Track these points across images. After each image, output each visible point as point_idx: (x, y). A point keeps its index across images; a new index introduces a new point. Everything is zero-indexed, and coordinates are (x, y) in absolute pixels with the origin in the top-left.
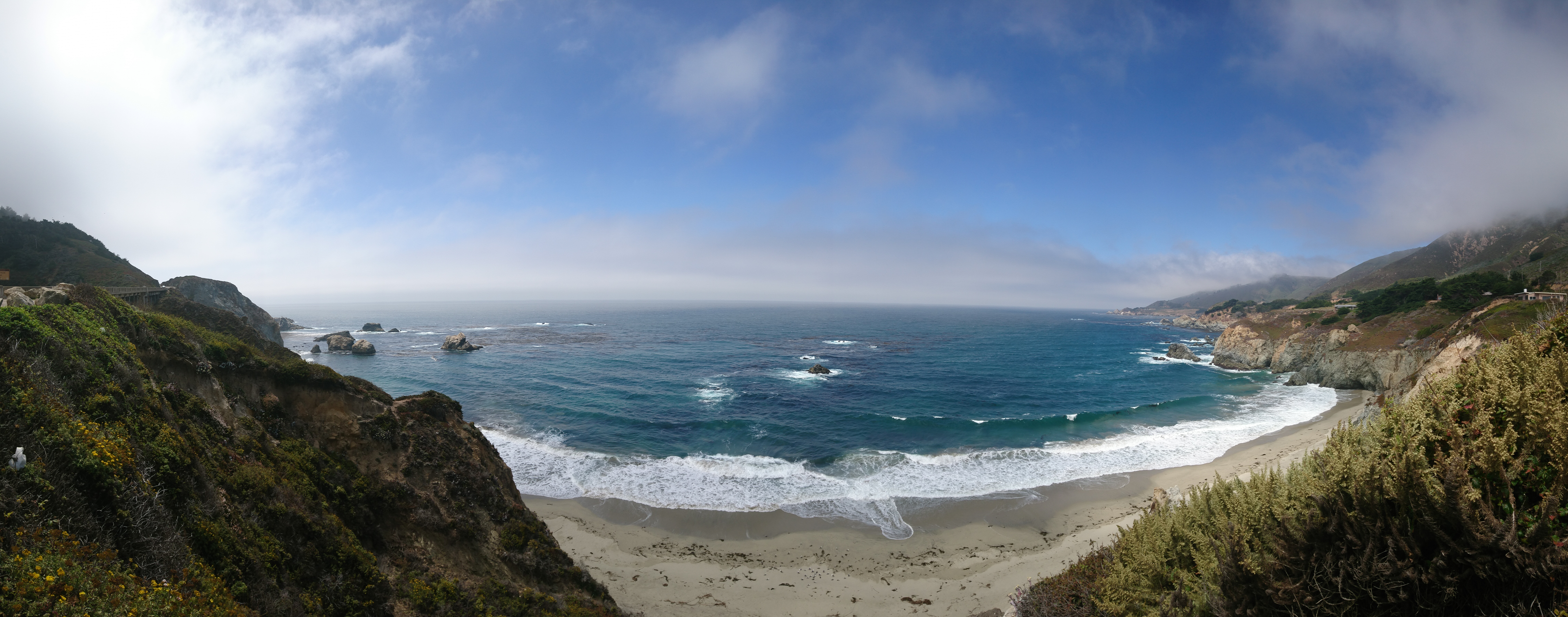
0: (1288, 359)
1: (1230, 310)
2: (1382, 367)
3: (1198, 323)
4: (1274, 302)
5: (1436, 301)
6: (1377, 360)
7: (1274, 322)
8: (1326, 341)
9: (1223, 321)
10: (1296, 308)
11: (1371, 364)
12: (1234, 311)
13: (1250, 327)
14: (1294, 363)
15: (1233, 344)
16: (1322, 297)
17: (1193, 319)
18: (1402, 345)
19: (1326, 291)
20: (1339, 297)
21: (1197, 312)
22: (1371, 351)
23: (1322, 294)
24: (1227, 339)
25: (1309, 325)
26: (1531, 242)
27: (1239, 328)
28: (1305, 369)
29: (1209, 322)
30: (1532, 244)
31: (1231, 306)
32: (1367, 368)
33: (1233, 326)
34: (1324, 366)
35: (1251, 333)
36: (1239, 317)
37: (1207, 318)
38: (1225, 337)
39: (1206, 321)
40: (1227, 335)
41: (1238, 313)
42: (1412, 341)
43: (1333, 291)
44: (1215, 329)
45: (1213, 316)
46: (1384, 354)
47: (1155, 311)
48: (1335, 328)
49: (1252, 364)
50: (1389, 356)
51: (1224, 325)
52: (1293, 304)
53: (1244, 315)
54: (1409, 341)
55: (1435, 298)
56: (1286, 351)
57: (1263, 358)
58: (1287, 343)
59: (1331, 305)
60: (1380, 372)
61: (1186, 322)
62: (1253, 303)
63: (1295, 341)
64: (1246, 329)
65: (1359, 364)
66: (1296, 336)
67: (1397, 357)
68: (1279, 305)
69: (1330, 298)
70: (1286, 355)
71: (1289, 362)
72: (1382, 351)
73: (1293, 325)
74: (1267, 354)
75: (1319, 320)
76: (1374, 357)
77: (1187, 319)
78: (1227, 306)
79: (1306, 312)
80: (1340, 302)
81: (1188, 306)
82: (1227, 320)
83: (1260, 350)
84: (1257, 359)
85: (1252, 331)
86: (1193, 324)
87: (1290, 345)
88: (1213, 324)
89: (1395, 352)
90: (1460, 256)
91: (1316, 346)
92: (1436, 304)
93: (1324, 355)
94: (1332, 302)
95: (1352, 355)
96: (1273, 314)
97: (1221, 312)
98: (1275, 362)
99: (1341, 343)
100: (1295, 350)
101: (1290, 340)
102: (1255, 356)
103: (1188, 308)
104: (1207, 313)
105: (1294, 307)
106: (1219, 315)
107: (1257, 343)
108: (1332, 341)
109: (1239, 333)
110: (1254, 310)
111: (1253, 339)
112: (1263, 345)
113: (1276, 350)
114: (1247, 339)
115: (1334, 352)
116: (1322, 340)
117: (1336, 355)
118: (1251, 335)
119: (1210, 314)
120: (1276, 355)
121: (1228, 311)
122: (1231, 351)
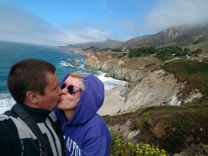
0: (106, 68)
1: (92, 50)
2: (132, 75)
3: (81, 53)
4: (105, 49)
5: (154, 55)
6: (131, 73)
7: (104, 55)
8: (118, 63)
9: (89, 53)
10: (111, 51)
11: (129, 73)
12: (93, 50)
13: (96, 56)
14: (108, 70)
15: (91, 61)
16: (120, 48)
17: (80, 52)
18: (140, 69)
19: (121, 46)
20: (125, 49)
21: (82, 50)
22: (130, 69)
23: (120, 47)
24: (89, 60)
25: (114, 57)
26: (196, 36)
27: (93, 56)
28: (110, 72)
29: (85, 53)
30: (196, 37)
31: (92, 48)
32: (128, 75)
33: (91, 56)
34: (116, 72)
35: (96, 58)
36: (94, 52)
37: (84, 52)
38: (88, 59)
39: (84, 53)
40: (89, 59)
41: (94, 51)
42: (143, 68)
43: (123, 47)
44: (86, 56)
45: (86, 51)
46: (134, 71)
47: (68, 48)
48: (121, 59)
49: (96, 69)
50: (135, 72)
51: (89, 55)
52: (111, 50)
53: (96, 52)
54: (142, 67)
55: (154, 54)
56: (106, 66)
57: (99, 67)
58: (106, 63)
59: (121, 51)
60: (131, 77)
61: (78, 53)
62: (99, 48)
63: (109, 62)
64: (95, 57)
65: (126, 73)
66: (109, 61)
67: (137, 72)
68: (106, 50)
69: (122, 49)
70: (106, 67)
71: (106, 69)
72: (133, 70)
73: (109, 57)
74: (100, 66)
75: (117, 56)
76: (130, 71)
77: (78, 52)
78: (91, 48)
79: (114, 53)
80: (124, 51)
81: (79, 47)
82: (90, 53)
83: (98, 64)
84: (97, 67)
86: (80, 54)
87: (107, 64)
88: (86, 54)
89: (137, 71)
90: (167, 39)
91: (115, 65)
92: (154, 56)
93: (116, 68)
94: (122, 50)
95: (124, 70)
96: (104, 53)
97: (89, 50)
98: (102, 69)
99: (122, 65)
100: (108, 65)
101: (107, 62)
102: (97, 66)
103: (79, 48)
104: (84, 50)
105: (110, 51)
106: (88, 51)
107: (98, 62)
108: (119, 64)
109: (93, 58)
110: (99, 51)
111: (97, 60)
112: (100, 63)
113: (103, 65)
114: (95, 60)
115: (119, 68)
116: (116, 63)
117: (120, 69)
118: (96, 59)
119: (85, 51)
120: (103, 67)
121: (91, 50)
122: (90, 64)
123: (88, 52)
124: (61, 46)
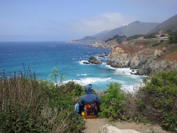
0: (137, 63)
3: (102, 46)
7: (132, 45)
8: (153, 54)
9: (112, 45)
12: (117, 40)
14: (140, 64)
15: (115, 56)
17: (101, 44)
20: (162, 32)
21: (103, 41)
27: (118, 48)
28: (144, 67)
31: (116, 38)
33: (115, 47)
34: (151, 66)
35: (122, 51)
36: (119, 43)
38: (112, 53)
39: (106, 45)
48: (157, 48)
49: (123, 65)
51: (112, 47)
53: (121, 42)
56: (136, 59)
57: (127, 62)
61: (98, 46)
62: (125, 37)
63: (140, 54)
64: (120, 49)
66: (141, 52)
68: (136, 37)
69: (157, 34)
70: (136, 61)
72: (176, 61)
73: (140, 47)
74: (129, 60)
75: (151, 44)
77: (98, 44)
78: (114, 38)
79: (146, 40)
81: (99, 38)
83: (126, 59)
87: (138, 56)
88: (108, 47)
91: (149, 57)
93: (151, 61)
95: (163, 62)
97: (112, 41)
98: (132, 64)
100: (140, 58)
101: (138, 54)
102: (124, 61)
107: (125, 55)
108: (155, 55)
109: (118, 51)
110: (126, 40)
112: (127, 56)
113: (133, 58)
114: (121, 53)
116: (151, 54)
117: (156, 61)
119: (107, 42)
120: (133, 61)
121: (115, 40)
122: (114, 59)
123: (112, 43)
124: (76, 40)
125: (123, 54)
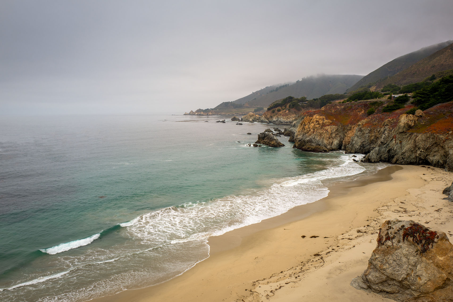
0: (358, 142)
13: (325, 115)
14: (363, 145)
15: (312, 130)
24: (307, 126)
25: (372, 113)
27: (316, 117)
33: (311, 115)
34: (395, 146)
40: (306, 123)
49: (329, 147)
56: (355, 135)
57: (336, 142)
58: (356, 129)
64: (321, 117)
66: (364, 121)
70: (356, 139)
71: (359, 144)
73: (359, 113)
74: (340, 138)
75: (381, 108)
83: (334, 135)
84: (332, 143)
85: (326, 119)
87: (359, 130)
98: (346, 145)
99: (410, 127)
100: (363, 134)
101: (359, 125)
102: (331, 140)
107: (331, 129)
108: (402, 124)
109: (317, 121)
111: (328, 125)
112: (336, 130)
113: (346, 135)
114: (324, 125)
115: (404, 134)
117: (406, 137)
118: (326, 122)
120: (346, 139)
122: (310, 137)
125: (327, 128)
